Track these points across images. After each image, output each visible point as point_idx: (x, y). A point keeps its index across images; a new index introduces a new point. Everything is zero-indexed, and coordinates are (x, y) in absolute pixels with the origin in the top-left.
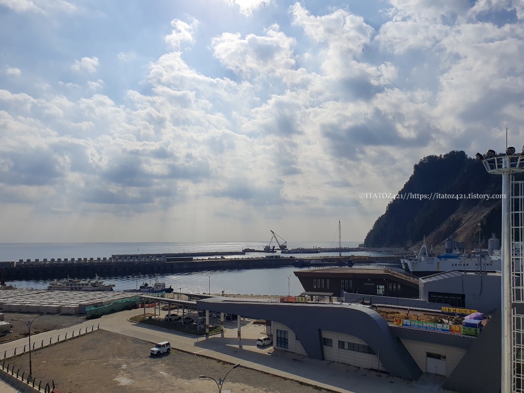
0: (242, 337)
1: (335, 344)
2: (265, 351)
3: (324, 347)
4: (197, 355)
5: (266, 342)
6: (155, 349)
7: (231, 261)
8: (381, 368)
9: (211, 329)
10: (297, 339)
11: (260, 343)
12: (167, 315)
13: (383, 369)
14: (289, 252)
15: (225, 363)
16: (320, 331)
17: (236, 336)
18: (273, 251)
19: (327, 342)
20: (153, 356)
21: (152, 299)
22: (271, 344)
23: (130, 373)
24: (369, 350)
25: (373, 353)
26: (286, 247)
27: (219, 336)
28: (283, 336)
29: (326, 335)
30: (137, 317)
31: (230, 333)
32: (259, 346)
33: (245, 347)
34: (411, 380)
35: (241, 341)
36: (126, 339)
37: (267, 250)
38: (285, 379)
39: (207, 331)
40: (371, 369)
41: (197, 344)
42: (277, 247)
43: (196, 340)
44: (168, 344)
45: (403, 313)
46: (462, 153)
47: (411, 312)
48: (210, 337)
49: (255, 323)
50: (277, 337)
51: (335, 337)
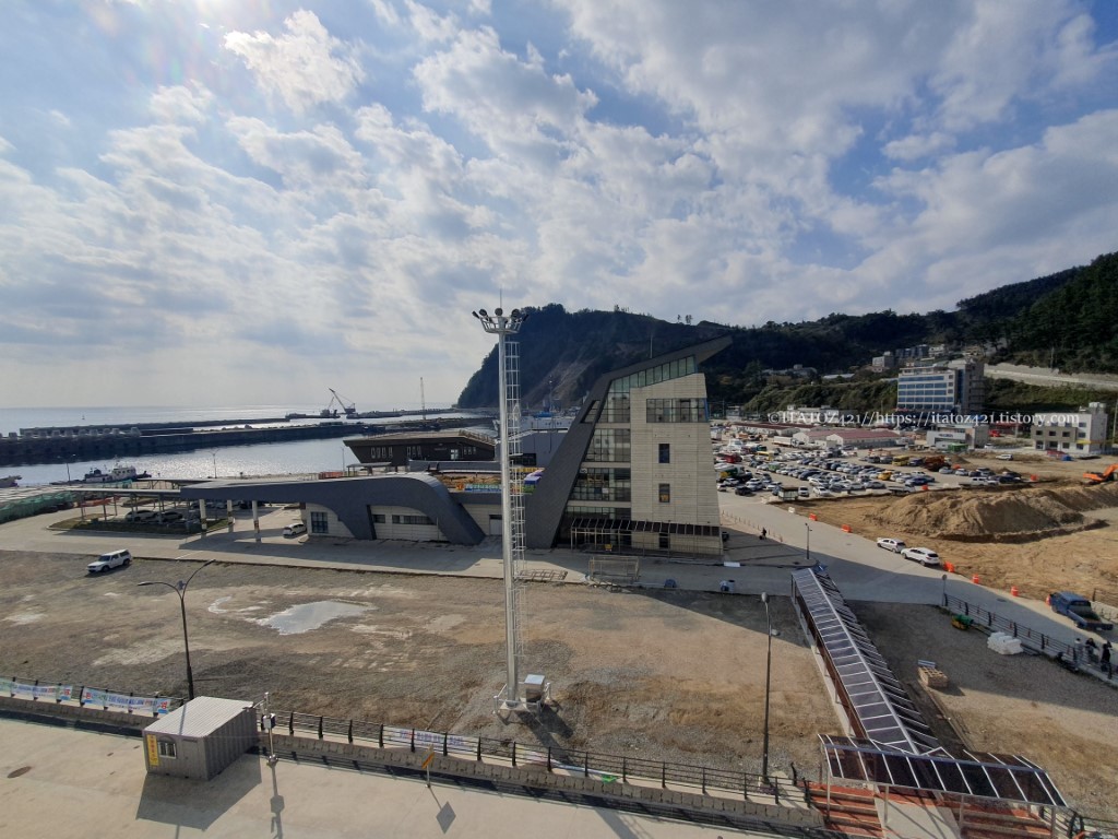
0: (261, 528)
1: (389, 519)
2: (295, 541)
3: (376, 524)
4: (181, 560)
5: (298, 530)
6: (98, 563)
7: (264, 431)
8: (441, 538)
9: (210, 524)
10: (339, 520)
11: (288, 532)
12: (130, 513)
13: (444, 539)
14: (359, 417)
15: (228, 564)
16: (368, 507)
17: (252, 527)
18: (335, 415)
19: (378, 519)
20: (93, 573)
21: (103, 492)
22: (305, 532)
23: (40, 604)
24: (429, 521)
25: (432, 524)
26: (354, 410)
27: (226, 530)
28: (320, 520)
29: (377, 511)
30: (68, 521)
31: (243, 525)
32: (286, 536)
33: (265, 540)
34: (473, 545)
35: (259, 533)
36: (37, 556)
37: (326, 414)
38: (318, 569)
39: (204, 526)
40: (432, 541)
41: (183, 547)
42: (341, 410)
43: (183, 541)
44: (126, 553)
45: (470, 477)
46: (560, 307)
47: (479, 476)
48: (208, 535)
49: (286, 508)
50: (313, 522)
51: (388, 513)
